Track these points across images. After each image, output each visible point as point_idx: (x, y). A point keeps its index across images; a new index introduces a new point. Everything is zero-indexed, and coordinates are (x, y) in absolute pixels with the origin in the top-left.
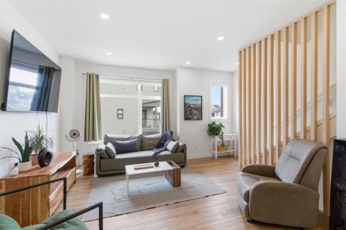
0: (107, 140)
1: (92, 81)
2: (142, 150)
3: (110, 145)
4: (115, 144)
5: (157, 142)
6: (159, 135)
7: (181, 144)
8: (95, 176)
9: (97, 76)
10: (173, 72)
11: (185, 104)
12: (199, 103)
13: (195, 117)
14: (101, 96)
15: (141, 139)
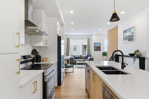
0: (72, 56)
1: (68, 40)
2: (81, 59)
3: (73, 57)
4: (74, 57)
5: (85, 57)
6: (86, 55)
7: (92, 58)
8: (69, 64)
9: (69, 39)
10: (91, 36)
11: (95, 46)
12: (99, 45)
13: (98, 50)
14: (70, 44)
15: (81, 56)
